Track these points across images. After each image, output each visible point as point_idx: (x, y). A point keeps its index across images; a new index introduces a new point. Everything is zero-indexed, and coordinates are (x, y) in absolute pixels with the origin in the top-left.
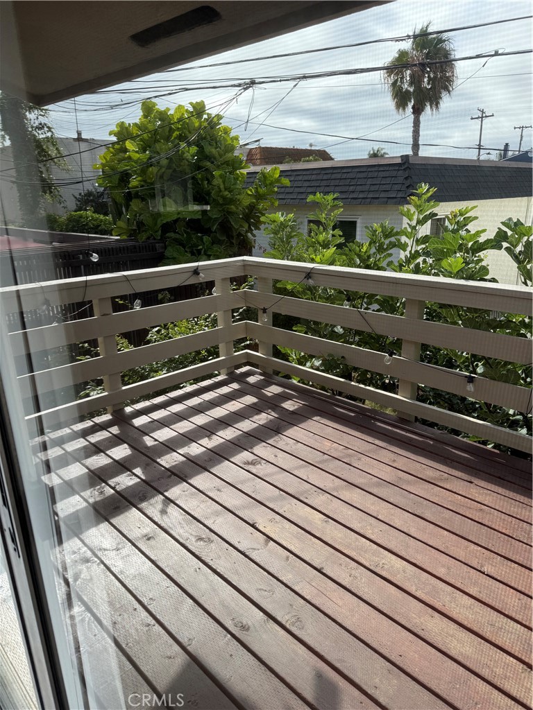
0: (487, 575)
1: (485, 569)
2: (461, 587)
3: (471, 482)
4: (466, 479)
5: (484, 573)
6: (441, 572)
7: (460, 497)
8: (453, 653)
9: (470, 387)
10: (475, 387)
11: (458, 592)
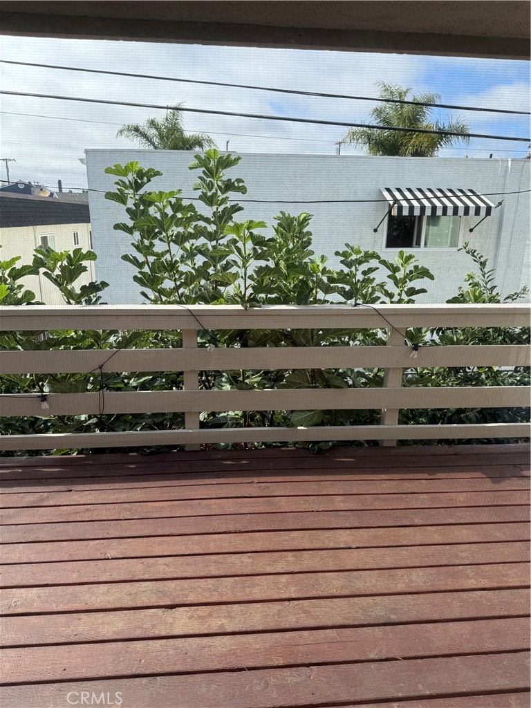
0: (112, 559)
1: (108, 555)
2: (96, 580)
3: (71, 491)
4: (64, 490)
5: (108, 559)
6: (74, 578)
7: (65, 508)
8: (109, 636)
9: (45, 405)
10: (49, 403)
11: (94, 585)
